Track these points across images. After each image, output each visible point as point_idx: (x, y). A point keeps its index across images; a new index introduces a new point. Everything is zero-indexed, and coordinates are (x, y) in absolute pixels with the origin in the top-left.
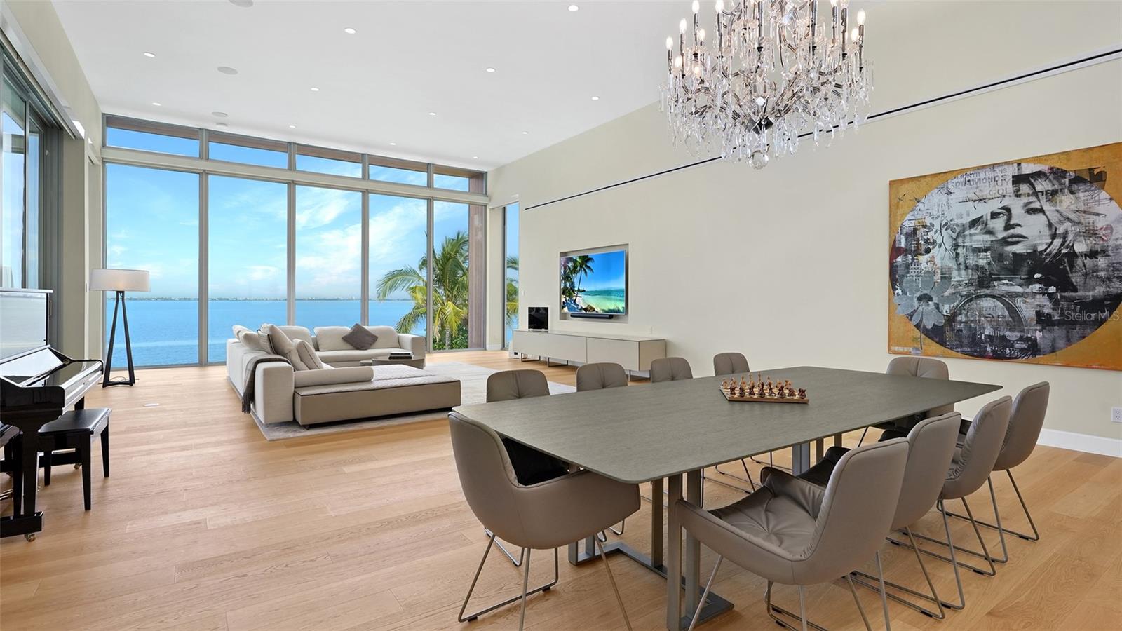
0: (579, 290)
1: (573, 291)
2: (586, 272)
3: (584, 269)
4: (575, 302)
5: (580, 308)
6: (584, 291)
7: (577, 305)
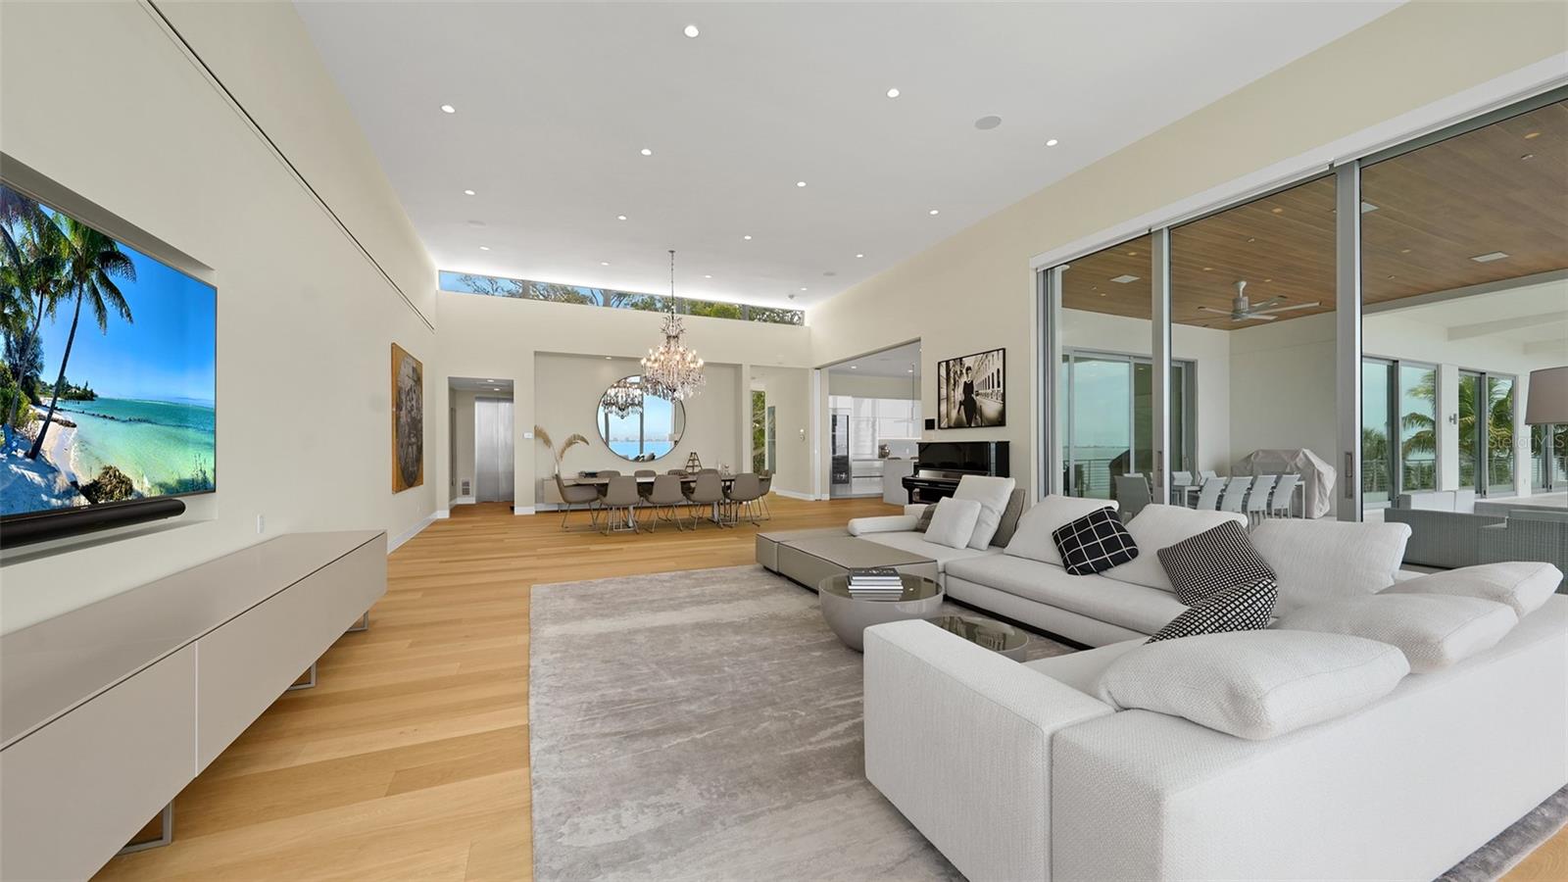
0: (62, 389)
1: (30, 387)
2: (100, 308)
3: (95, 292)
4: (35, 451)
5: (62, 482)
6: (87, 396)
7: (49, 470)
